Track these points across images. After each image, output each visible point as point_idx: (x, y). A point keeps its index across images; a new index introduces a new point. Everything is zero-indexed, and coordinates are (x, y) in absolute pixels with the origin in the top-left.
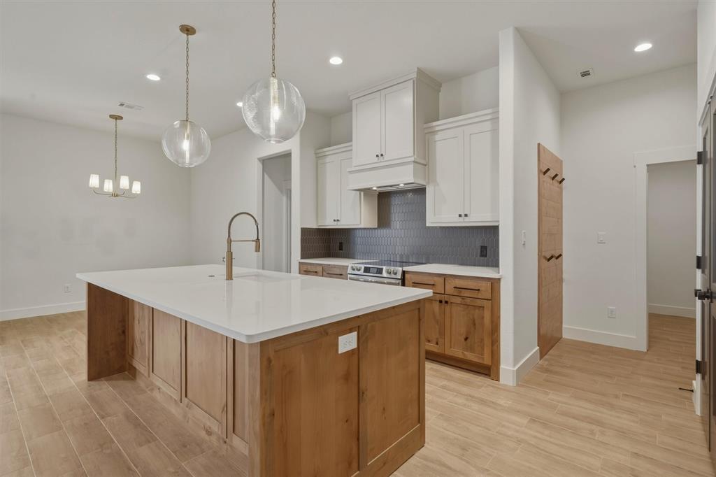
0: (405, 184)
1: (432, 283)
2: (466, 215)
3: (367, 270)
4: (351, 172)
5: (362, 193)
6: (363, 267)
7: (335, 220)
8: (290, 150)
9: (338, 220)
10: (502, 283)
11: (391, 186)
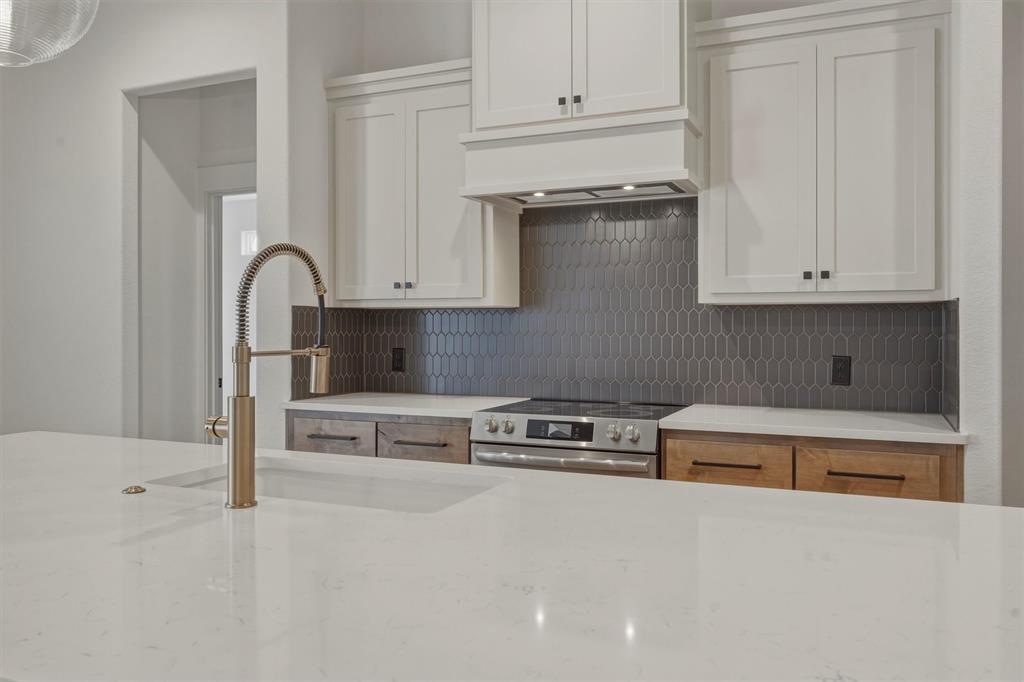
0: (638, 186)
1: (755, 462)
2: (825, 275)
3: (535, 430)
4: (471, 145)
5: (490, 209)
6: (520, 421)
7: (397, 286)
8: (254, 71)
9: (409, 285)
10: (969, 457)
11: (588, 190)
